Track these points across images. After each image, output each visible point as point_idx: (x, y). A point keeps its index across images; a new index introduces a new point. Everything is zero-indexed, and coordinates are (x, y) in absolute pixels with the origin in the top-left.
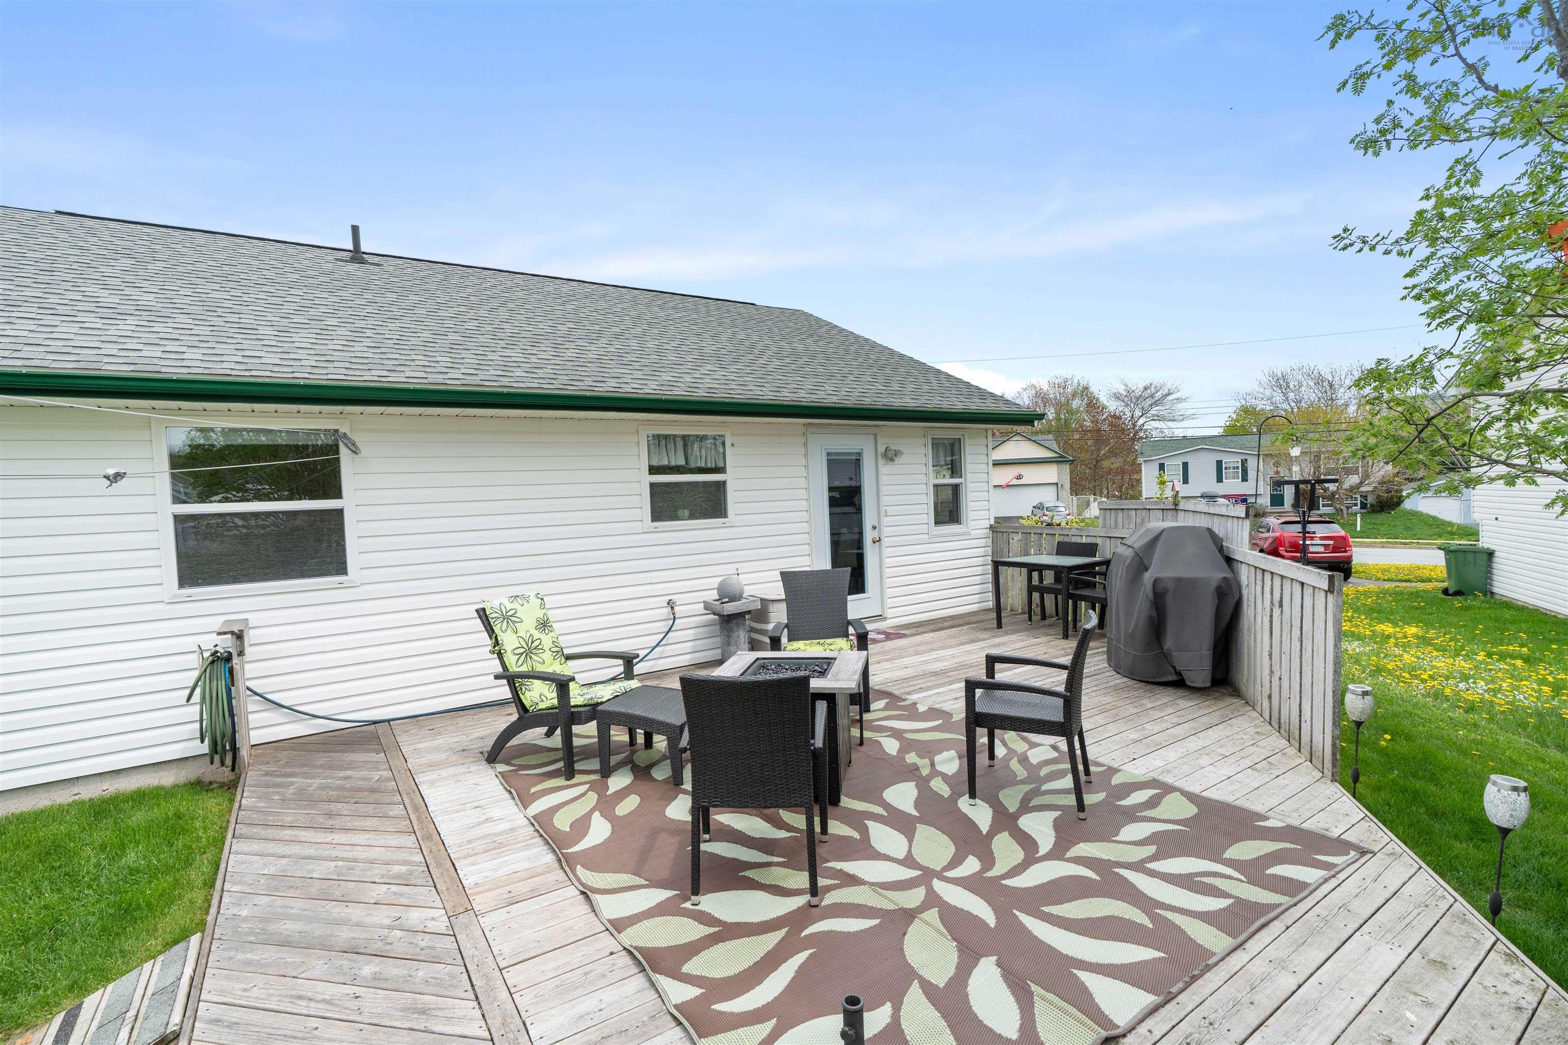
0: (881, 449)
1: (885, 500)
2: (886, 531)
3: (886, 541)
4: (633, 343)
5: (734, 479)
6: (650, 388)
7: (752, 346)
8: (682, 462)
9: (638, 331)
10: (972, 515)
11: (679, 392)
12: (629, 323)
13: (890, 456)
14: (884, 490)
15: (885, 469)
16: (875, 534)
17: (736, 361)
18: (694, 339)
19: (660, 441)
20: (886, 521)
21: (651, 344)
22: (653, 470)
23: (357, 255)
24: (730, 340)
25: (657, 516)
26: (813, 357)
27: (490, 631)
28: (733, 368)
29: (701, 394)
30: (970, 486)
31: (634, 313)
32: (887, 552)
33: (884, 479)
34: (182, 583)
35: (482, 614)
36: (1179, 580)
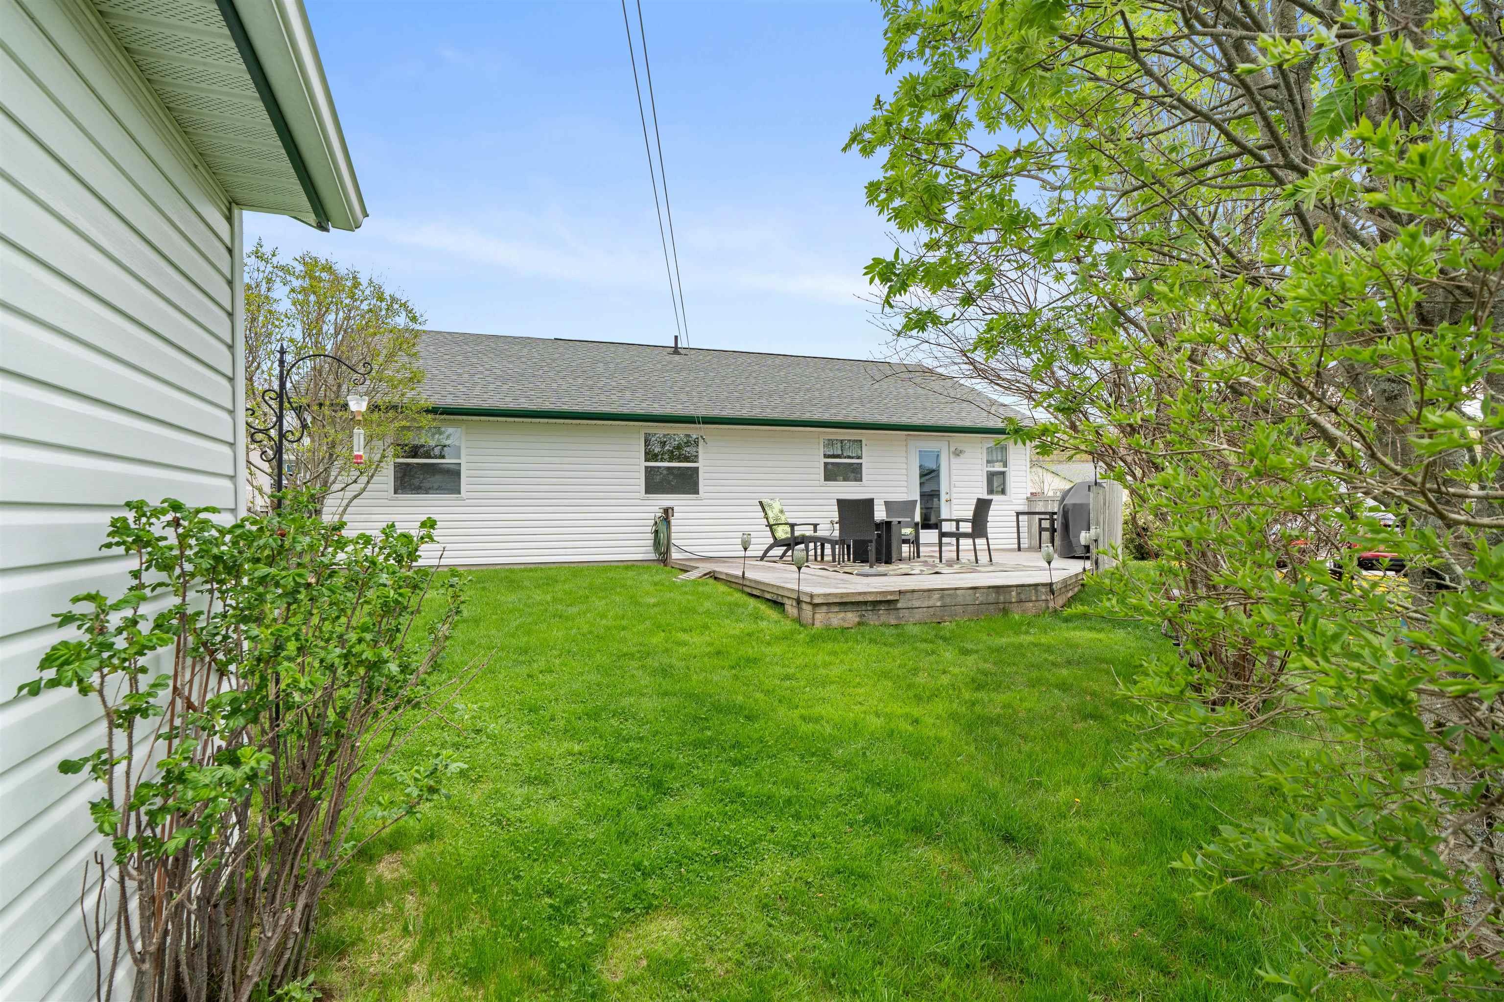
0: (952, 449)
1: (954, 478)
2: (954, 496)
3: (954, 501)
4: (817, 394)
5: (866, 463)
6: (826, 417)
7: (881, 393)
8: (840, 452)
9: (818, 386)
10: (1013, 490)
11: (840, 418)
12: (813, 381)
13: (958, 453)
14: (954, 472)
15: (954, 460)
16: (948, 497)
17: (870, 402)
18: (849, 389)
19: (830, 443)
20: (954, 490)
21: (826, 394)
22: (826, 456)
23: (676, 350)
24: (869, 389)
25: (827, 478)
26: (918, 398)
27: (764, 510)
28: (868, 406)
29: (850, 419)
30: (1012, 473)
31: (815, 375)
32: (955, 507)
33: (953, 466)
34: (647, 492)
35: (761, 503)
36: (1074, 505)
